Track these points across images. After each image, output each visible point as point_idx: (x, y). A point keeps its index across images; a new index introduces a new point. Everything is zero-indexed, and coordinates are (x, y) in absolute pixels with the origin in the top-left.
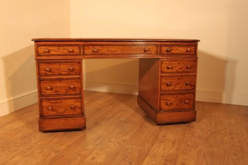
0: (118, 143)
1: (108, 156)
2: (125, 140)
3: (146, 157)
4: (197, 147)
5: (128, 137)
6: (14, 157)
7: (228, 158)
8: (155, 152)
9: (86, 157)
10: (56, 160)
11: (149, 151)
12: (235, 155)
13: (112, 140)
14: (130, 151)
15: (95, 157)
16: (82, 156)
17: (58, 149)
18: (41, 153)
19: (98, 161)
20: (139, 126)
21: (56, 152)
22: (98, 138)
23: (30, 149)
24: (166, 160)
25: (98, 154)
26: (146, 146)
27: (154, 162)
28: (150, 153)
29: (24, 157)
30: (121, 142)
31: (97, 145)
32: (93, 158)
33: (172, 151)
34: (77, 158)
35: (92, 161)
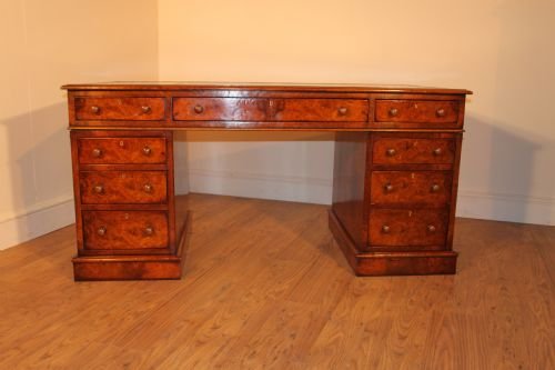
0: (266, 297)
1: (245, 323)
2: (281, 292)
3: (324, 325)
4: (431, 305)
5: (285, 287)
6: (49, 326)
7: (495, 326)
8: (343, 315)
9: (200, 326)
10: (137, 332)
11: (330, 313)
12: (510, 321)
13: (253, 291)
14: (291, 314)
15: (218, 324)
16: (193, 323)
17: (139, 311)
18: (106, 316)
19: (226, 332)
20: (311, 264)
21: (137, 315)
22: (224, 289)
23: (83, 310)
24: (366, 330)
25: (224, 319)
26: (325, 303)
27: (341, 334)
28: (332, 317)
29: (70, 325)
30: (272, 296)
31: (222, 301)
32: (215, 328)
33: (378, 314)
34: (182, 327)
35: (213, 333)
